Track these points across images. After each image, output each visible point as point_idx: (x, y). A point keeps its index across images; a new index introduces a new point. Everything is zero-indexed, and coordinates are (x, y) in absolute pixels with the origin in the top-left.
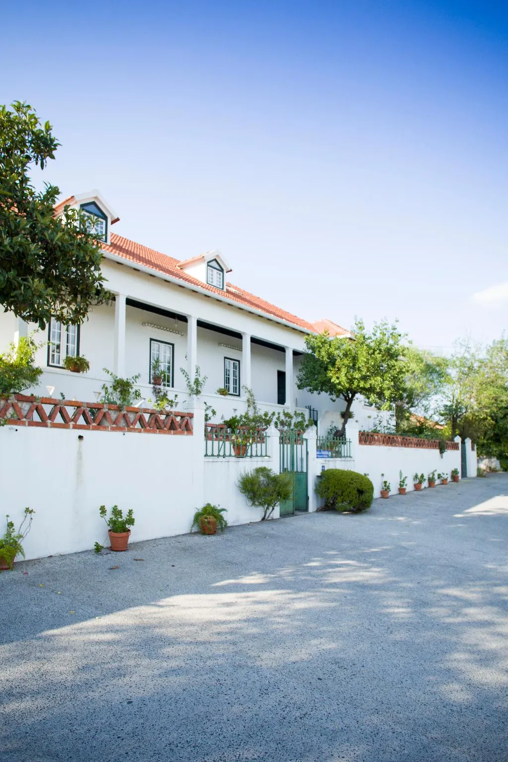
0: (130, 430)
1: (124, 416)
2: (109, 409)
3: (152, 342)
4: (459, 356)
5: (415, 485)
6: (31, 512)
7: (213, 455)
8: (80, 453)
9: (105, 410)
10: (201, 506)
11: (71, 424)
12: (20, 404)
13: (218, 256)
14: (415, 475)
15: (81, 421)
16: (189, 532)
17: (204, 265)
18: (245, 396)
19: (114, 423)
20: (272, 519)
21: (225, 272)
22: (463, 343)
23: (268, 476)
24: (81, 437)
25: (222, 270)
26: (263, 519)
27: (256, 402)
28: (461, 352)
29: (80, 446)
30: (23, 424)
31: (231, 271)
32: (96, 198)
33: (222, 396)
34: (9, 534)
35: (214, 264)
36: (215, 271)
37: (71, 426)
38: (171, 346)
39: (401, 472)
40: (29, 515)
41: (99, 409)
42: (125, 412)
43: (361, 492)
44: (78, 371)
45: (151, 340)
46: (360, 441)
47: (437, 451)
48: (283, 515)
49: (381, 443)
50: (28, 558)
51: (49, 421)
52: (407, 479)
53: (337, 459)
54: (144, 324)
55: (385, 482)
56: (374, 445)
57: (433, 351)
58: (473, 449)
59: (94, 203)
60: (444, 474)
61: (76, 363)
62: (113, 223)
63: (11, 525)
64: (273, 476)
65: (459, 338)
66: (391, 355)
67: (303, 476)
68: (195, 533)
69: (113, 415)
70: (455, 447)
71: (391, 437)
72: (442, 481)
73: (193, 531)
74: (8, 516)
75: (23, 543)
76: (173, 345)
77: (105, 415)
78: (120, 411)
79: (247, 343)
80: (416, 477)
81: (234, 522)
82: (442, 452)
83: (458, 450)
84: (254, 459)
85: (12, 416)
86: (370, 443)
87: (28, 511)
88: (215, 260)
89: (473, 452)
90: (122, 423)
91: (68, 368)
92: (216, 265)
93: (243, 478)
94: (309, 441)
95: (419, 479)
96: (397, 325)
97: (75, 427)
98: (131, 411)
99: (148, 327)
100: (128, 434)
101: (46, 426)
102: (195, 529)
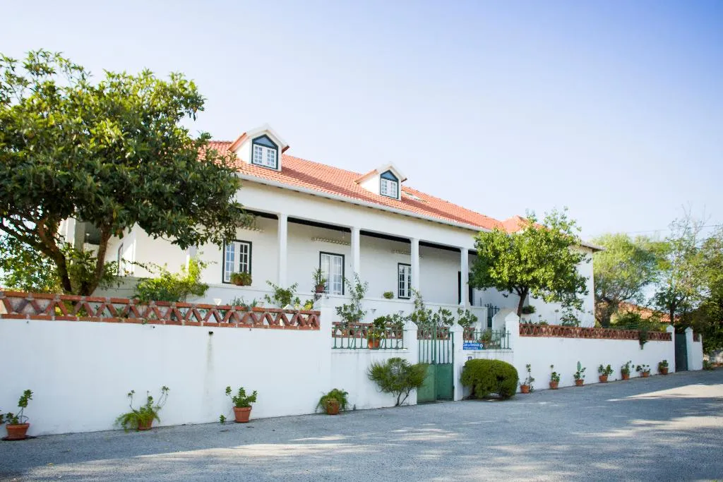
0: (256, 326)
1: (251, 315)
2: (237, 310)
3: (322, 254)
4: (676, 238)
5: (600, 378)
6: (167, 389)
7: (342, 347)
8: (210, 346)
9: (233, 311)
10: (327, 391)
11: (202, 322)
12: (159, 308)
13: (391, 167)
14: (599, 366)
15: (212, 319)
16: (314, 412)
17: (377, 178)
18: (413, 298)
19: (241, 321)
20: (408, 405)
21: (400, 181)
22: (682, 224)
23: (403, 366)
24: (211, 333)
25: (396, 180)
26: (397, 405)
27: (424, 302)
28: (679, 234)
29: (210, 340)
30: (162, 323)
31: (406, 179)
32: (267, 131)
33: (388, 300)
34: (148, 405)
35: (388, 175)
36: (389, 182)
37: (202, 324)
38: (341, 257)
39: (579, 363)
40: (165, 391)
41: (228, 310)
42: (251, 312)
43: (500, 379)
44: (241, 285)
45: (321, 253)
46: (521, 333)
47: (637, 342)
48: (420, 402)
49: (551, 334)
50: (162, 424)
51: (183, 321)
52: (586, 370)
53: (490, 350)
54: (313, 239)
55: (554, 373)
56: (540, 336)
57: (649, 237)
58: (696, 339)
59: (265, 136)
60: (644, 366)
61: (239, 278)
62: (283, 151)
63: (150, 398)
64: (408, 365)
65: (676, 219)
66: (560, 244)
67: (448, 368)
68: (320, 414)
69: (241, 315)
70: (666, 337)
71: (565, 328)
72: (643, 373)
73: (318, 412)
74: (148, 392)
75: (159, 414)
76: (343, 256)
77: (232, 314)
78: (247, 311)
79: (415, 247)
80: (601, 368)
81: (363, 407)
82: (642, 343)
83: (671, 340)
84: (387, 350)
85: (152, 317)
86: (535, 335)
87: (165, 389)
88: (389, 171)
89: (697, 343)
90: (250, 321)
91: (234, 283)
92: (389, 175)
93: (373, 368)
94: (454, 334)
95: (605, 372)
96: (566, 214)
97: (206, 325)
98: (258, 311)
99: (317, 242)
100: (254, 330)
101: (181, 324)
102: (319, 410)
